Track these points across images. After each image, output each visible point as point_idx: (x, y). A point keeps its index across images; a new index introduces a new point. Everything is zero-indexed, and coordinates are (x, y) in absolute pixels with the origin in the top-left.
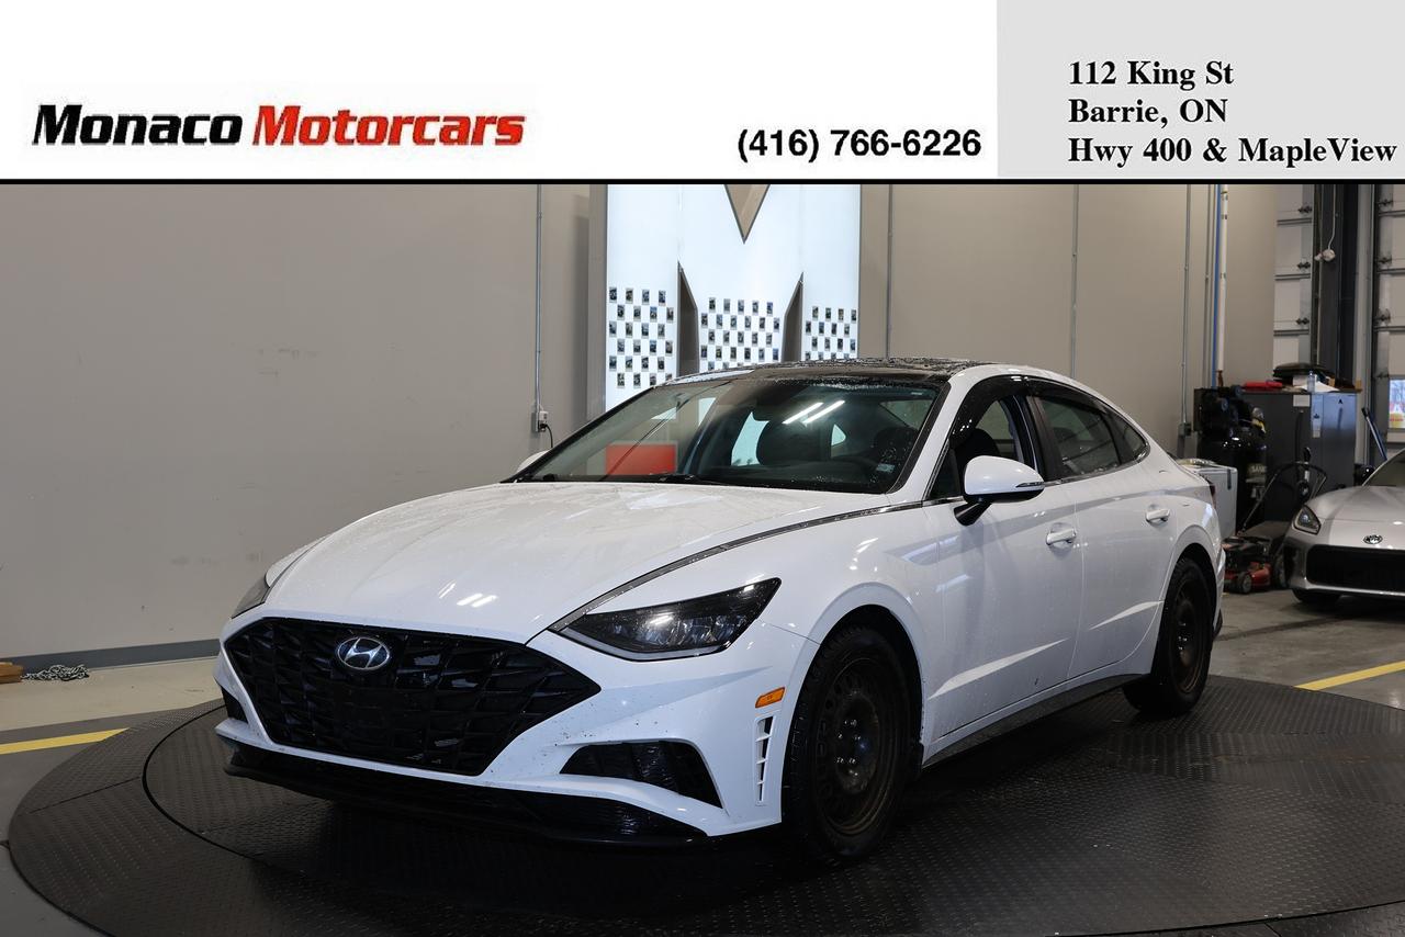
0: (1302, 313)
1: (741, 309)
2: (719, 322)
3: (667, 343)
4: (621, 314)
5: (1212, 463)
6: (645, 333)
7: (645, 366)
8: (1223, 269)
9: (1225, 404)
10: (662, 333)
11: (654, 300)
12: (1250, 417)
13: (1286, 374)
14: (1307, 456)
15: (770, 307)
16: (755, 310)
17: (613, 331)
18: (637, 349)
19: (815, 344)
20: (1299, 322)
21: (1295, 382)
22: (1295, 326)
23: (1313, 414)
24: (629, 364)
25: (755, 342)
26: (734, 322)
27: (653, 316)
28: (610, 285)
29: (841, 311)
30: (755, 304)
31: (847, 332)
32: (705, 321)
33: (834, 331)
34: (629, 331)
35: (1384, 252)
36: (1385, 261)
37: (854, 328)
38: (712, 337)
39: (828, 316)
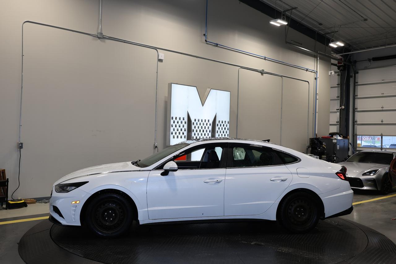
0: (337, 120)
1: (202, 121)
2: (197, 124)
3: (185, 129)
4: (174, 122)
5: (313, 155)
6: (180, 127)
7: (180, 134)
8: (317, 111)
9: (316, 142)
10: (183, 126)
11: (182, 119)
12: (322, 145)
13: (332, 134)
14: (335, 154)
15: (209, 121)
16: (205, 121)
17: (172, 126)
18: (178, 130)
19: (219, 129)
20: (337, 122)
21: (334, 136)
22: (336, 123)
23: (337, 144)
24: (176, 133)
25: (205, 128)
26: (200, 124)
27: (182, 123)
28: (172, 116)
29: (225, 121)
30: (205, 120)
31: (227, 126)
32: (193, 124)
33: (224, 126)
34: (176, 126)
35: (356, 107)
36: (356, 109)
37: (228, 125)
38: (195, 127)
39: (222, 122)
